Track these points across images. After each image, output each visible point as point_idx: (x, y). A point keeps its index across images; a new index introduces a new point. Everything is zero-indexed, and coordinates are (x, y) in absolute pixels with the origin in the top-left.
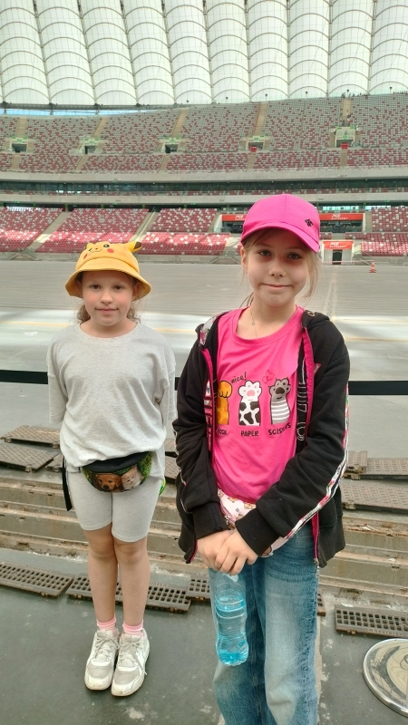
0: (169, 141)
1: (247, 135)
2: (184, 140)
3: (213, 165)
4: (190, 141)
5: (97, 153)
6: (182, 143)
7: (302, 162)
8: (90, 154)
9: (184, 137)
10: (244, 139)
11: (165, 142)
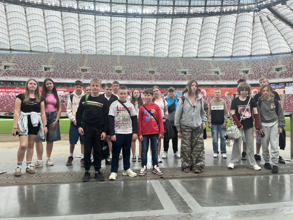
0: (46, 66)
1: (80, 66)
2: (53, 66)
3: (66, 76)
4: (56, 67)
5: (11, 68)
6: (52, 67)
7: (103, 77)
8: (7, 69)
9: (53, 65)
10: (79, 67)
11: (44, 66)
